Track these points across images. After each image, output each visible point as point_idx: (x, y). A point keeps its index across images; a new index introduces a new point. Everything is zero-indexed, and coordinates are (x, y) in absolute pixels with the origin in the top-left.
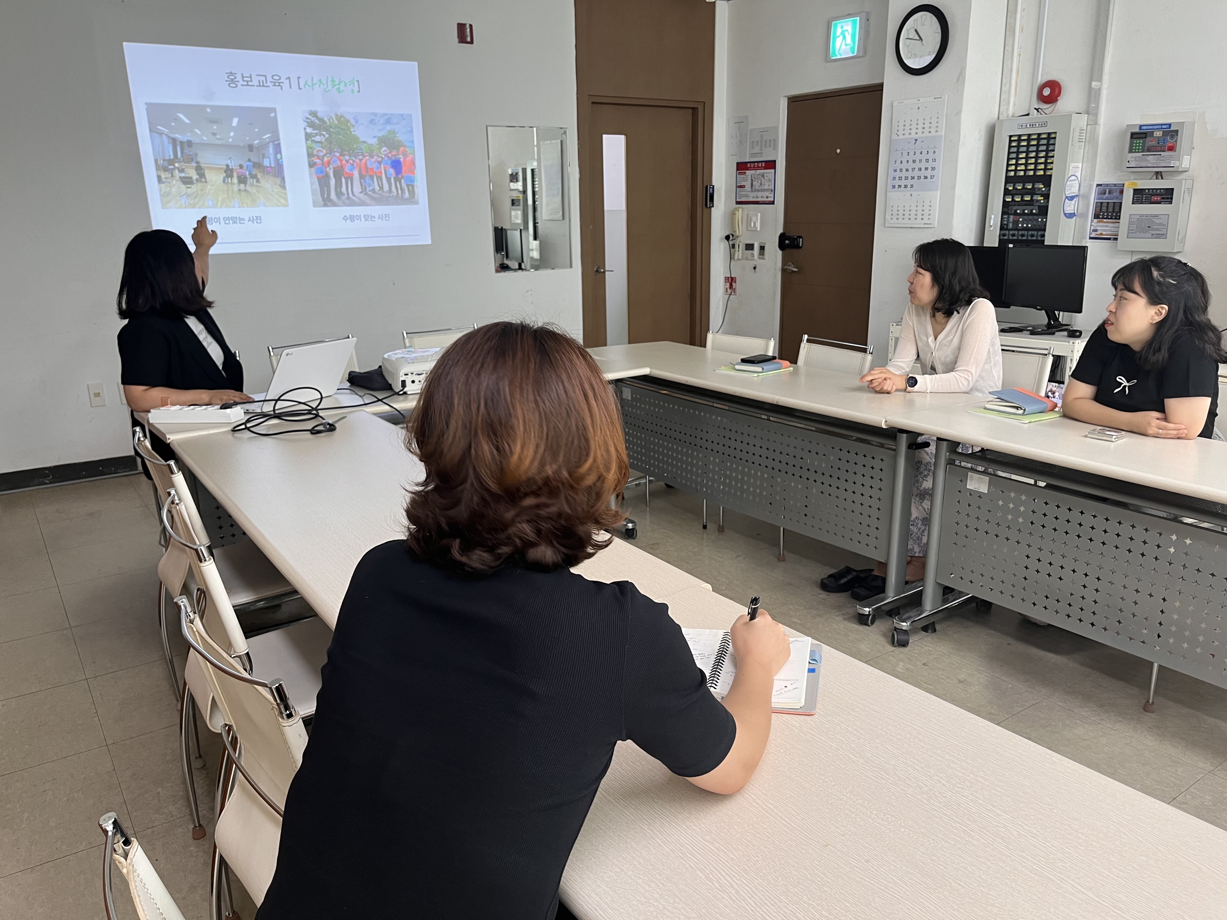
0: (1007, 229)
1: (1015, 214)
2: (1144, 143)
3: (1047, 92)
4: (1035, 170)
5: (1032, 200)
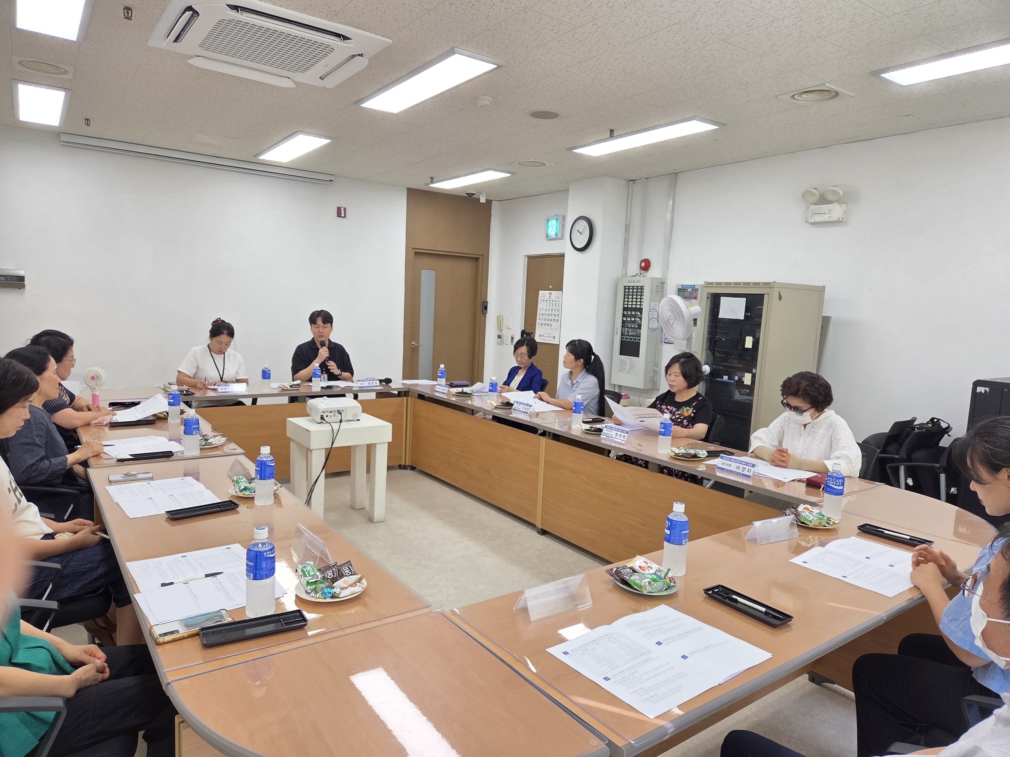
0: (624, 335)
1: (628, 327)
2: (684, 294)
3: (643, 265)
4: (636, 305)
5: (635, 320)
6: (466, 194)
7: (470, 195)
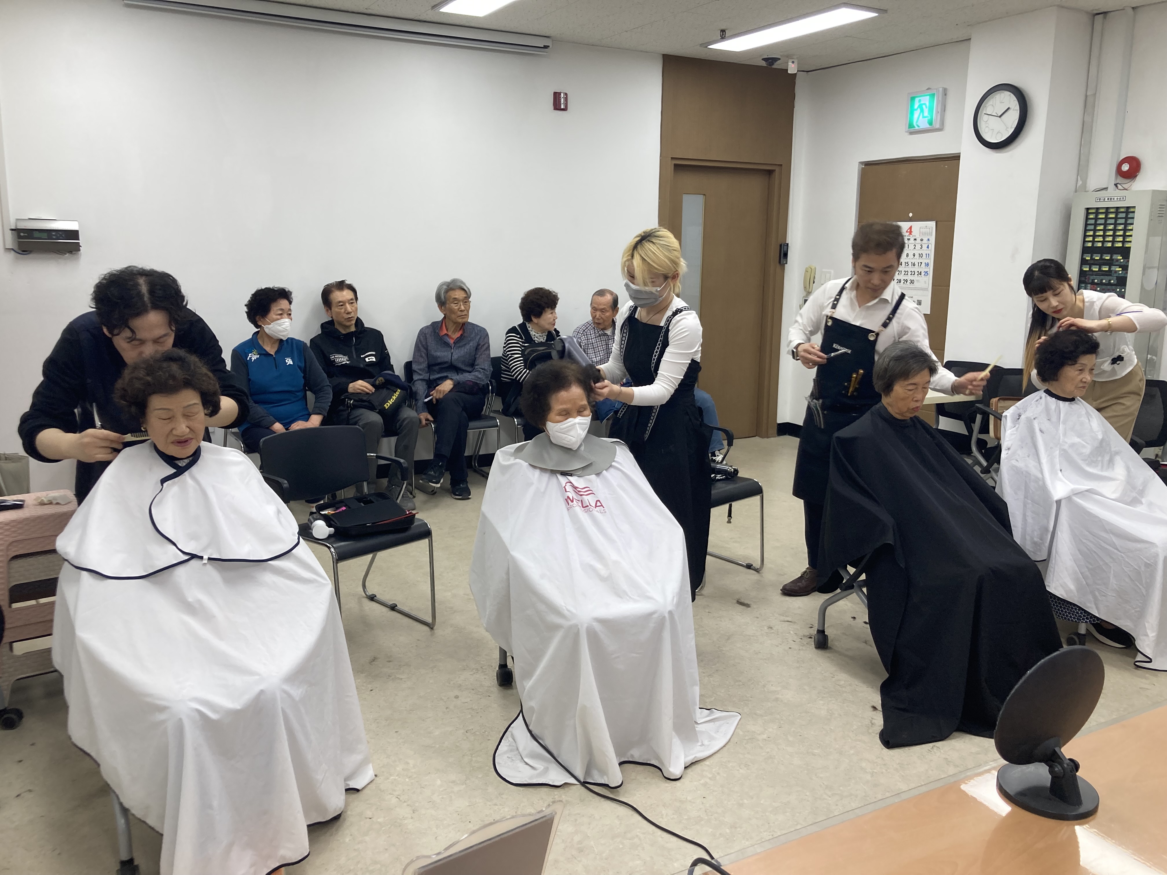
1: (1093, 283)
3: (1125, 167)
4: (1113, 242)
5: (1110, 270)
6: (763, 59)
7: (771, 61)
